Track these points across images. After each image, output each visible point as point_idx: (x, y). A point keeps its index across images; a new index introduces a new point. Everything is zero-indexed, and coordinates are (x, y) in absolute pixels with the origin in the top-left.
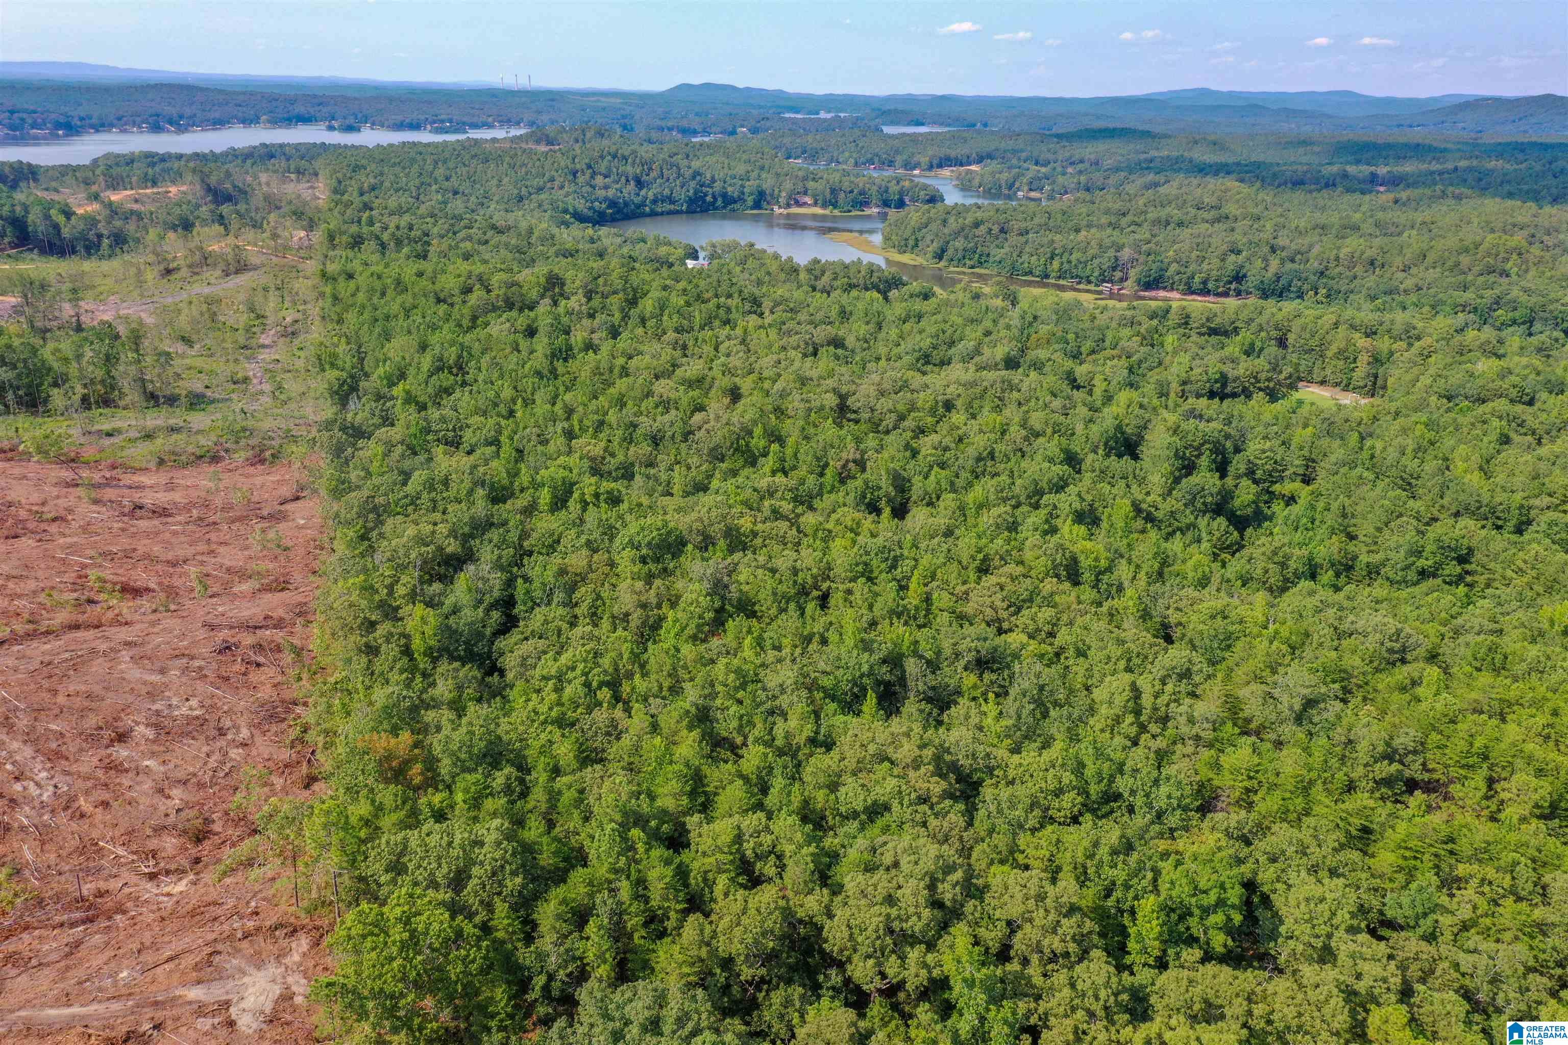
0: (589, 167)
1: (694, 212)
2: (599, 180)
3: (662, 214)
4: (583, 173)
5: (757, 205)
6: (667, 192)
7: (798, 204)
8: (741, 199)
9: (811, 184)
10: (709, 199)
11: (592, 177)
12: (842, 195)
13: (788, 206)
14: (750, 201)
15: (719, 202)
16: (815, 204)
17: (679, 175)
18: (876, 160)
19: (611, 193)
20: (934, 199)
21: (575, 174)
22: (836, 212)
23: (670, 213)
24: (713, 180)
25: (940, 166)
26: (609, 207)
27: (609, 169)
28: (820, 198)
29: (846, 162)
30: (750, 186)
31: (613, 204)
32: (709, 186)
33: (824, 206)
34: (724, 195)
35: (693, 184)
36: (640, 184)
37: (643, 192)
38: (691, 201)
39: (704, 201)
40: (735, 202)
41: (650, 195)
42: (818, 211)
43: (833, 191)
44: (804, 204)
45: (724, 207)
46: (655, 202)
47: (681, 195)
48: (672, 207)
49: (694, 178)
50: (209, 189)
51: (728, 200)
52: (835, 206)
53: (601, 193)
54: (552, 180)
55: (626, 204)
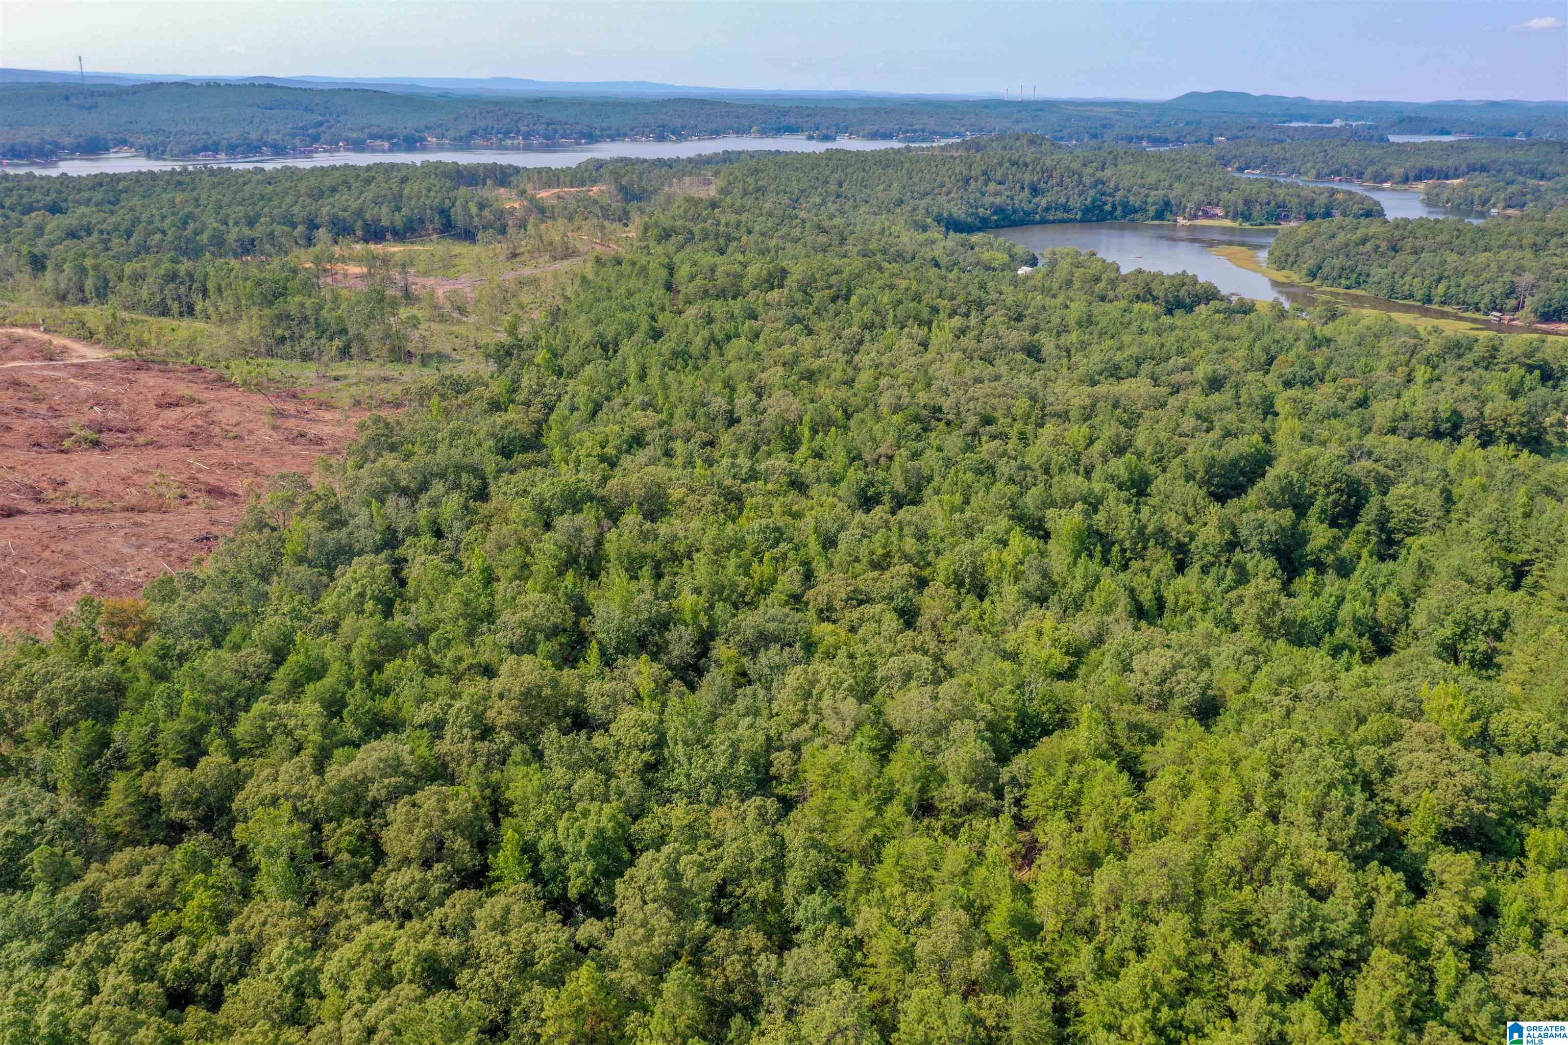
0: (985, 173)
1: (1090, 221)
2: (992, 186)
3: (1053, 222)
4: (976, 180)
5: (1159, 215)
6: (1063, 200)
7: (1207, 215)
8: (1143, 209)
9: (1225, 195)
10: (1108, 208)
11: (986, 185)
12: (1258, 207)
13: (1195, 217)
14: (1152, 211)
15: (1119, 212)
16: (1226, 216)
17: (1080, 182)
18: (1344, 170)
19: (998, 201)
20: (1372, 212)
21: (967, 181)
22: (1246, 225)
23: (1062, 221)
24: (1117, 189)
25: (1418, 178)
26: (995, 213)
27: (1005, 176)
28: (1231, 209)
29: (1306, 174)
30: (1155, 196)
31: (999, 210)
32: (1112, 195)
33: (1234, 219)
34: (1125, 205)
35: (1092, 193)
36: (1035, 191)
37: (1036, 200)
38: (1087, 210)
39: (1102, 210)
40: (1136, 212)
41: (1044, 203)
42: (1228, 223)
43: (1247, 202)
44: (1215, 216)
45: (1124, 217)
46: (1047, 209)
47: (1076, 202)
48: (1065, 215)
49: (1095, 186)
50: (622, 189)
51: (1129, 210)
52: (1247, 218)
53: (988, 200)
54: (942, 186)
55: (1015, 211)
